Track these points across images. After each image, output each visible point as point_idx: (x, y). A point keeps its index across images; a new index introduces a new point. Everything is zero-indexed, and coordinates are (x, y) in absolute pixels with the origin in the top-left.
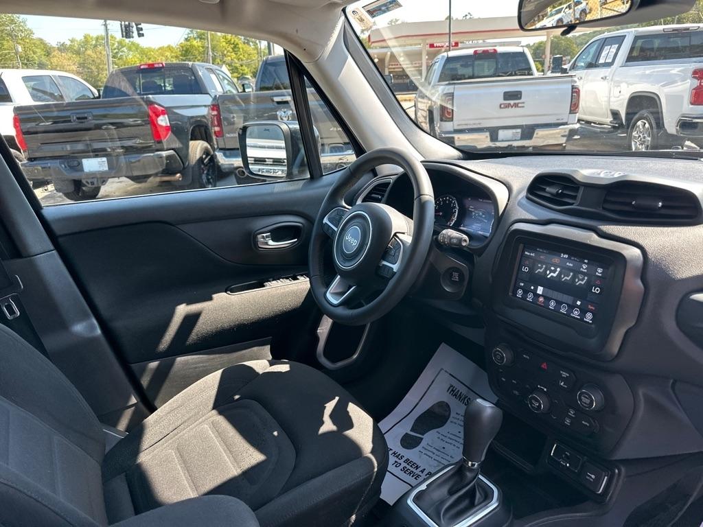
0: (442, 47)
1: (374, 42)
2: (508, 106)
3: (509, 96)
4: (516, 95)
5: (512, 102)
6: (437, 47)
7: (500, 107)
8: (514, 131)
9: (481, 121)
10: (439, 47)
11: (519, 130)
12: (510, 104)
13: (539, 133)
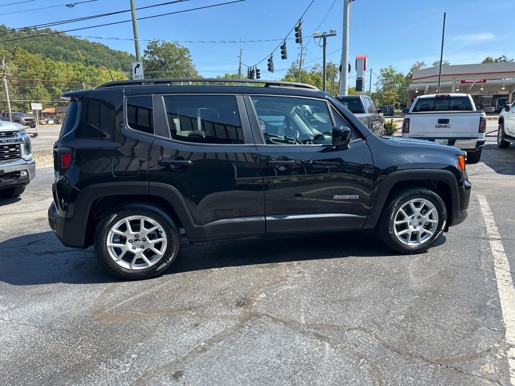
0: (472, 82)
1: (414, 79)
2: (440, 127)
3: (441, 121)
4: (446, 121)
5: (443, 125)
6: (467, 82)
7: (436, 127)
8: (444, 140)
9: (424, 134)
10: (469, 82)
11: (447, 140)
12: (441, 126)
13: (458, 142)
